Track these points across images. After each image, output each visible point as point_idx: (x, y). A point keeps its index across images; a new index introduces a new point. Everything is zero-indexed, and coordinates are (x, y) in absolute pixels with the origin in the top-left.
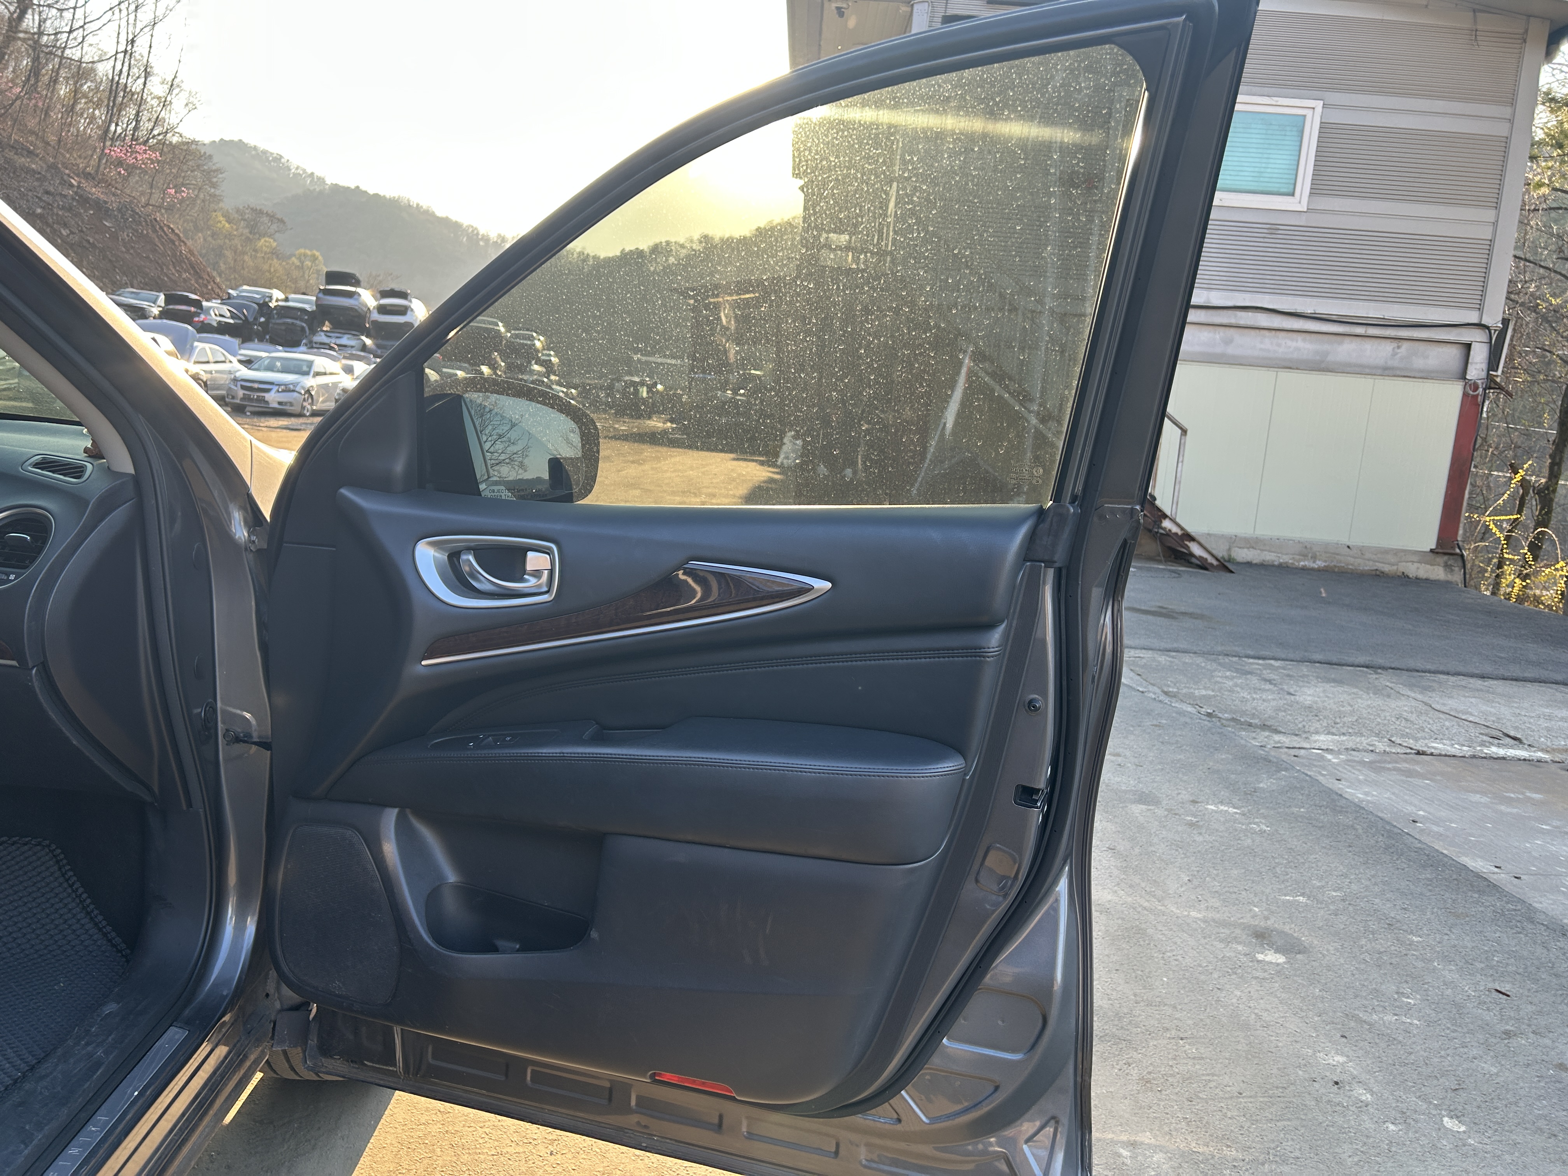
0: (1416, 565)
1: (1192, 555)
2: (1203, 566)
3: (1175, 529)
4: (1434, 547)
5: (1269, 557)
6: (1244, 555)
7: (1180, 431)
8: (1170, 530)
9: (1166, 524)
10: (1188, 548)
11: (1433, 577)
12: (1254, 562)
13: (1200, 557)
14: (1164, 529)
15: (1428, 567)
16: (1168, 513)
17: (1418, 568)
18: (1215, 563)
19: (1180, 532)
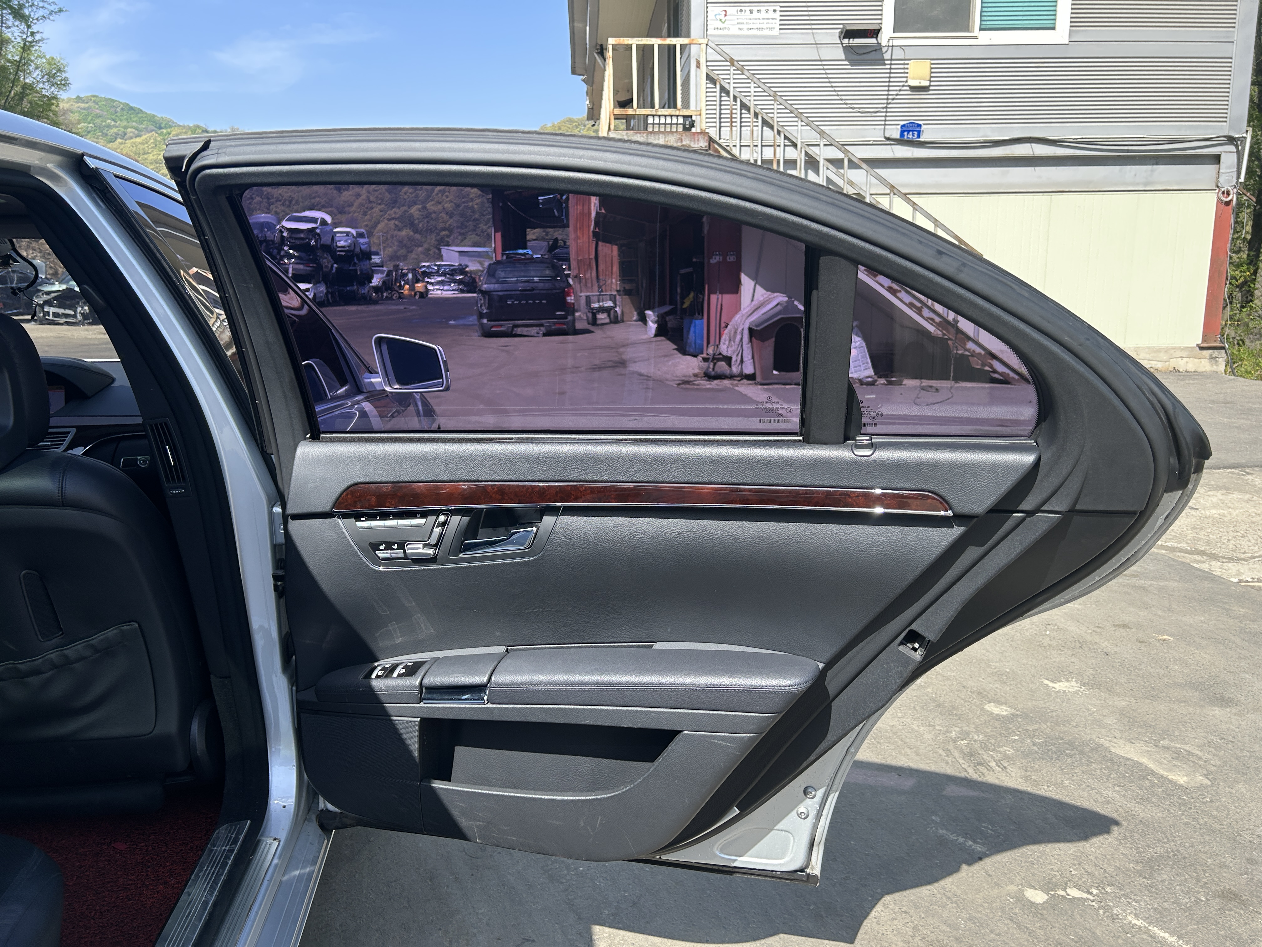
0: (1185, 359)
1: (995, 371)
2: (1005, 381)
3: (978, 350)
4: (1200, 342)
8: (974, 351)
9: (970, 345)
10: (991, 366)
11: (1201, 369)
13: (1003, 373)
14: (968, 350)
15: (1196, 360)
16: (972, 335)
17: (1187, 362)
18: (1016, 377)
19: (983, 352)
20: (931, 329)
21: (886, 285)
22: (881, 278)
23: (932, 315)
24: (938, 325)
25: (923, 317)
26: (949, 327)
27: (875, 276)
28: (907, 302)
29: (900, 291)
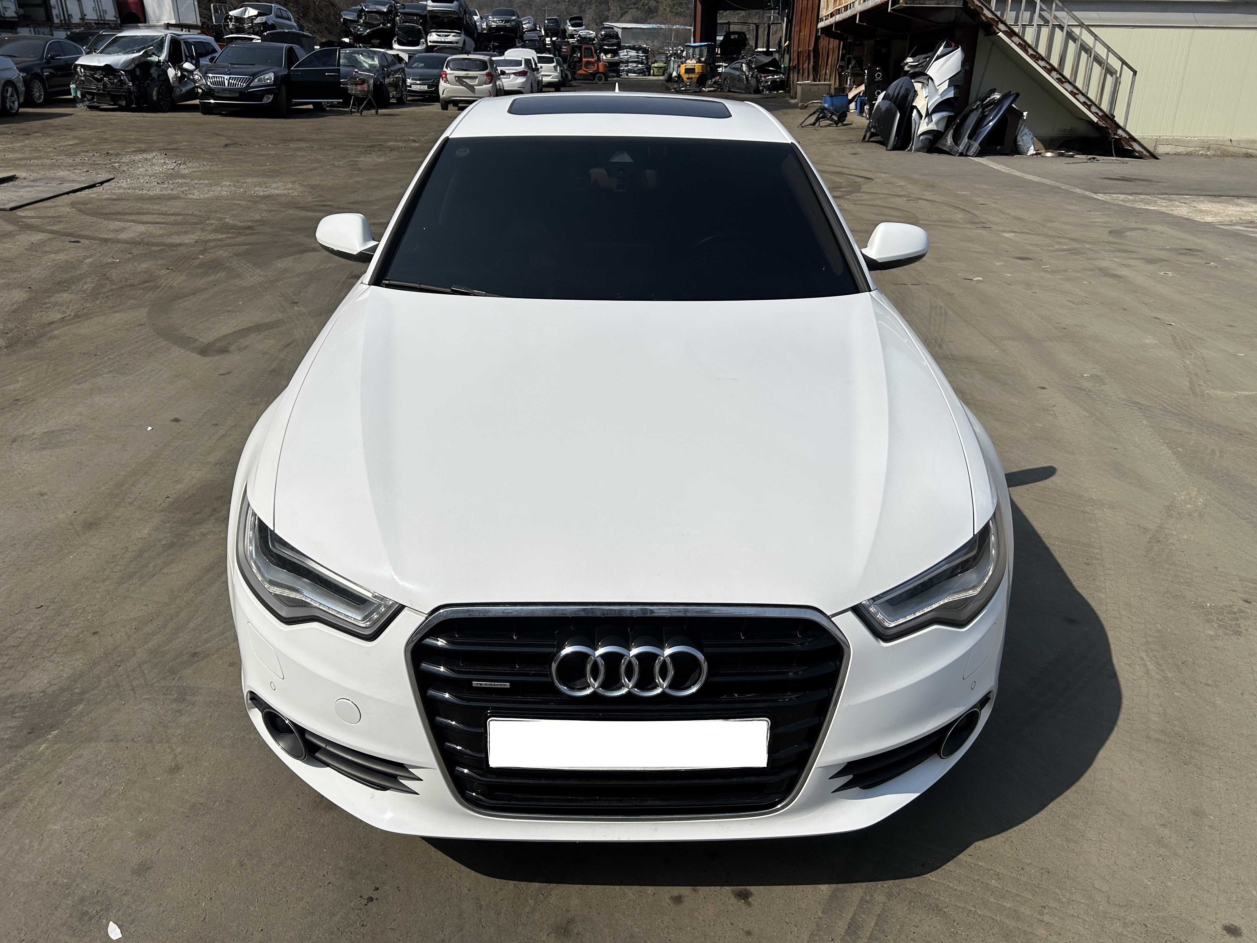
1: (1134, 150)
2: (1140, 158)
3: (1124, 135)
5: (1180, 149)
6: (1164, 150)
7: (1132, 73)
8: (1122, 136)
9: (1120, 132)
10: (1131, 146)
12: (1170, 153)
13: (1138, 150)
14: (1118, 135)
16: (1122, 124)
18: (1148, 154)
19: (1127, 137)
20: (1095, 120)
21: (1069, 90)
22: (1067, 85)
23: (1097, 111)
24: (1100, 117)
25: (1091, 112)
26: (1107, 119)
27: (1062, 83)
28: (1082, 101)
29: (1078, 94)
